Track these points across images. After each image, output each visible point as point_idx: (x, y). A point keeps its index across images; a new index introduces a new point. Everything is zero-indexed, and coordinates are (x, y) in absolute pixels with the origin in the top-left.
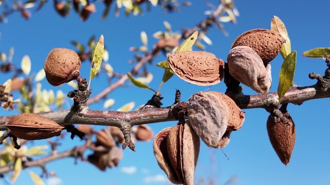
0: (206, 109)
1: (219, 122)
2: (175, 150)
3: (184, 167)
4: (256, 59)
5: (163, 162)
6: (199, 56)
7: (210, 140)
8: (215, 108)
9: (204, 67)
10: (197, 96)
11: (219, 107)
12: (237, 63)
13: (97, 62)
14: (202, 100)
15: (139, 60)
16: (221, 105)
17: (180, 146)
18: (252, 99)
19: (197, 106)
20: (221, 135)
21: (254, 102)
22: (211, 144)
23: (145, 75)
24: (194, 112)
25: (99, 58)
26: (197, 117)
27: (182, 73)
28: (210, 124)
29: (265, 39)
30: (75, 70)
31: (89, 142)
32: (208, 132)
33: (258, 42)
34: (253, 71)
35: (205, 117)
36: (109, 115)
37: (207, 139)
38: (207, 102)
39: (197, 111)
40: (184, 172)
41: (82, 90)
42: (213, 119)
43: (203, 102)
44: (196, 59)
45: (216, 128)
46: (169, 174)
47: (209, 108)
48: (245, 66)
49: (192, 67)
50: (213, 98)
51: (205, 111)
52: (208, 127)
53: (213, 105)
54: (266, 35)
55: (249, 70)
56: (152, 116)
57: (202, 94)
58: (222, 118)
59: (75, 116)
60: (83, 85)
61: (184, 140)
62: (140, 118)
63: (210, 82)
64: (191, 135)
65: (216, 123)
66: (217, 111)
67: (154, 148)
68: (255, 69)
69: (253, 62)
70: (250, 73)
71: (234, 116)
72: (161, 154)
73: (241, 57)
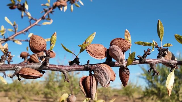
0: (103, 73)
1: (107, 78)
2: (89, 87)
3: (93, 93)
4: (121, 52)
5: (83, 90)
6: (98, 47)
7: (104, 85)
8: (106, 73)
9: (100, 52)
10: (99, 67)
11: (108, 73)
12: (113, 52)
13: (53, 44)
14: (101, 69)
15: (46, 11)
16: (109, 72)
17: (91, 85)
18: (116, 63)
19: (99, 71)
20: (108, 83)
21: (117, 65)
22: (104, 86)
23: (49, 19)
24: (97, 72)
25: (54, 42)
26: (99, 75)
27: (91, 54)
28: (104, 79)
29: (124, 44)
30: (45, 47)
31: (26, 60)
32: (103, 82)
33: (121, 45)
34: (119, 57)
35: (102, 76)
36: (59, 67)
37: (102, 84)
38: (103, 70)
39: (98, 73)
40: (92, 95)
41: (48, 57)
42: (105, 77)
43: (101, 70)
44: (97, 48)
45: (106, 80)
46: (85, 94)
47: (104, 73)
48: (116, 54)
49: (95, 52)
50: (106, 69)
51: (102, 74)
52: (103, 79)
53: (105, 72)
54: (125, 42)
55: (118, 56)
56: (77, 69)
57: (101, 66)
58: (109, 77)
59: (44, 67)
60: (49, 55)
61: (93, 83)
62: (72, 69)
63: (102, 58)
64: (95, 81)
65: (106, 78)
66: (107, 74)
67: (80, 84)
68: (120, 56)
69: (120, 53)
70: (118, 57)
71: (112, 76)
72: (83, 87)
73: (115, 50)
